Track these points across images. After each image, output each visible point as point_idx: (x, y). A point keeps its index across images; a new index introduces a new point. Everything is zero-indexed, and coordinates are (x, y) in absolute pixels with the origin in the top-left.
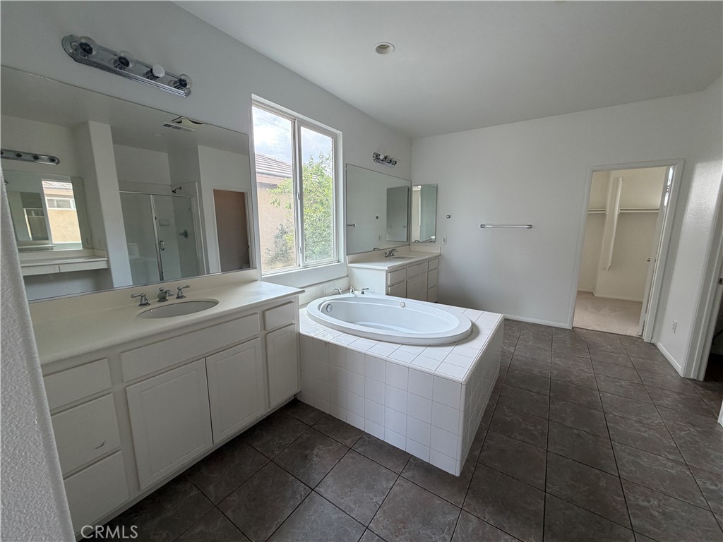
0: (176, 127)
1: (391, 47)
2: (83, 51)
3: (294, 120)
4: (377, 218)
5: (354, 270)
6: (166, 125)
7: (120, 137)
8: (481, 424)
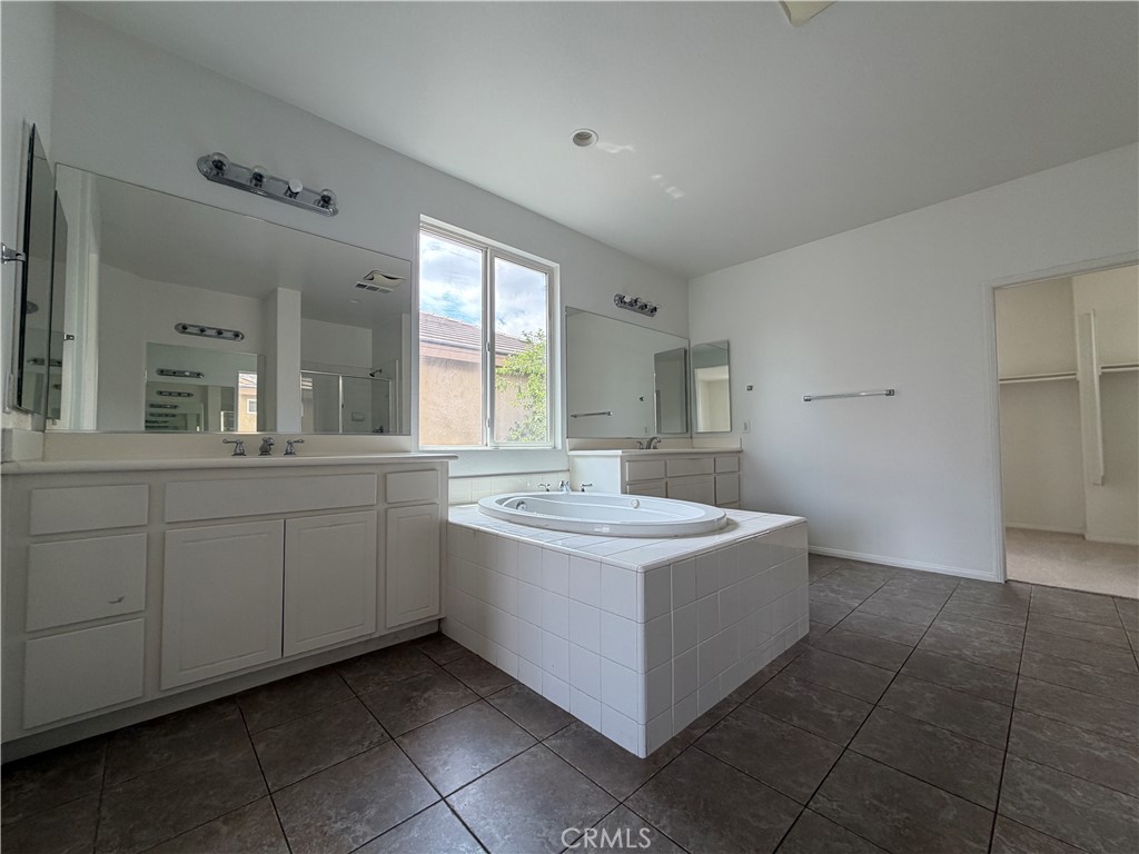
0: (370, 288)
1: (594, 135)
2: (217, 170)
3: (485, 249)
4: (641, 399)
5: (578, 460)
6: (359, 285)
7: (313, 309)
8: (730, 695)
